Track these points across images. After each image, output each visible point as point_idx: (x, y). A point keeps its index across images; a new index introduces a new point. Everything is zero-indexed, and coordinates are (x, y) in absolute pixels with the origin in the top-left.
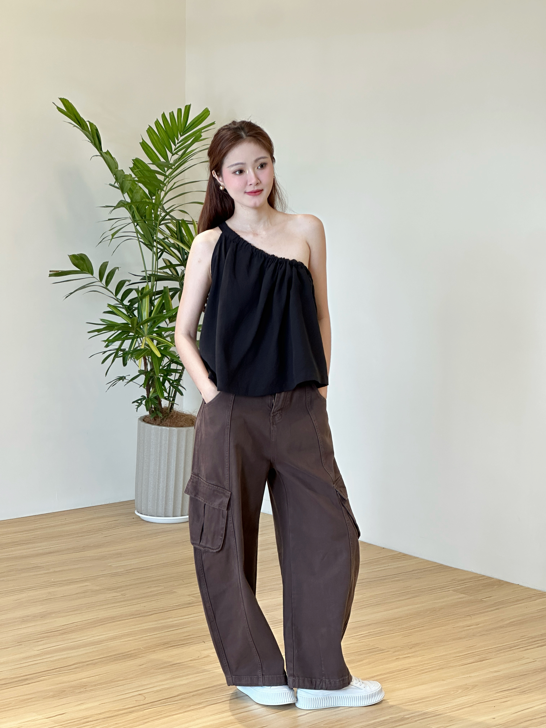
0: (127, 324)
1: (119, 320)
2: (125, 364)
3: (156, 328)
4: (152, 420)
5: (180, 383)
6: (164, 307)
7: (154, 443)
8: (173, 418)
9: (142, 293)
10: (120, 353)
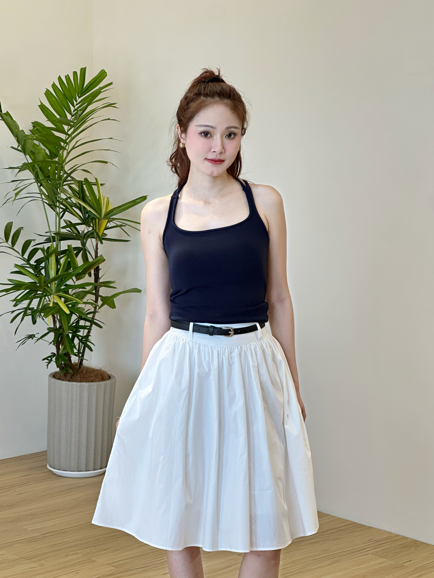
0: (35, 283)
1: (27, 279)
2: (34, 322)
3: (64, 286)
4: (62, 376)
5: (89, 339)
6: (70, 265)
7: (65, 399)
8: (83, 373)
9: (48, 253)
10: (29, 312)
